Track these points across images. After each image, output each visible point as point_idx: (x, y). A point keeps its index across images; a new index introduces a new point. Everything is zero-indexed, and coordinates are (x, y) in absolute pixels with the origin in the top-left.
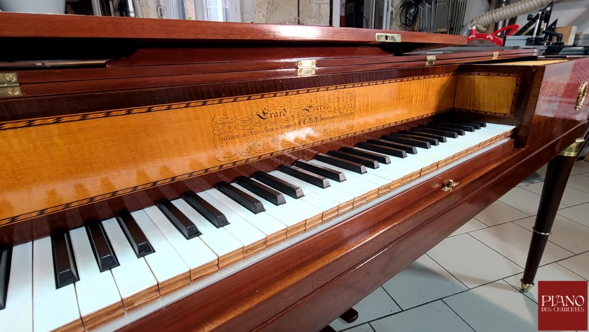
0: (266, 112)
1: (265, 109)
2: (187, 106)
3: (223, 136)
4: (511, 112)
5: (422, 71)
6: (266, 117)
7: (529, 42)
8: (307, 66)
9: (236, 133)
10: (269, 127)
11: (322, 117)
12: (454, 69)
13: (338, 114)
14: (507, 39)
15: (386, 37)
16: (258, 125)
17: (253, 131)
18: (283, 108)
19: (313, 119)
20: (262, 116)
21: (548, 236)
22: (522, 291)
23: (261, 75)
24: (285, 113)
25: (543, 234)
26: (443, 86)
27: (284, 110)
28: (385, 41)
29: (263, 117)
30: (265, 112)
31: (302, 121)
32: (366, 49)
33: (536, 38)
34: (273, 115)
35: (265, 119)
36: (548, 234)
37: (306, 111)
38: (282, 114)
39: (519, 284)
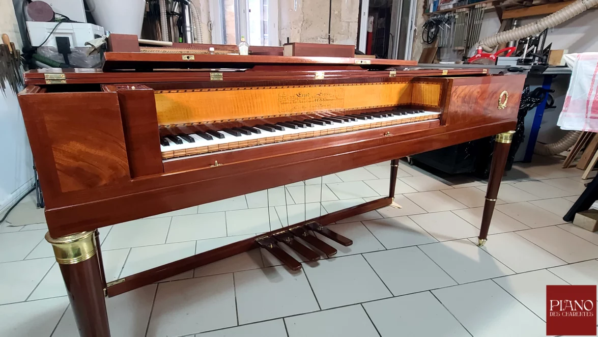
0: (301, 94)
1: (300, 92)
2: (270, 88)
3: (282, 102)
4: (439, 105)
5: (387, 80)
7: (519, 62)
8: (320, 75)
9: (287, 101)
10: (301, 101)
12: (410, 80)
13: (335, 98)
14: (499, 59)
15: (362, 62)
16: (297, 99)
17: (294, 101)
18: (308, 93)
19: (322, 99)
20: (299, 95)
21: (495, 201)
22: (479, 245)
23: (299, 78)
24: (309, 95)
25: (491, 200)
26: (401, 90)
28: (361, 63)
32: (352, 67)
33: (525, 59)
34: (303, 96)
35: (300, 97)
36: (494, 200)
37: (318, 95)
38: (307, 95)
39: (476, 240)
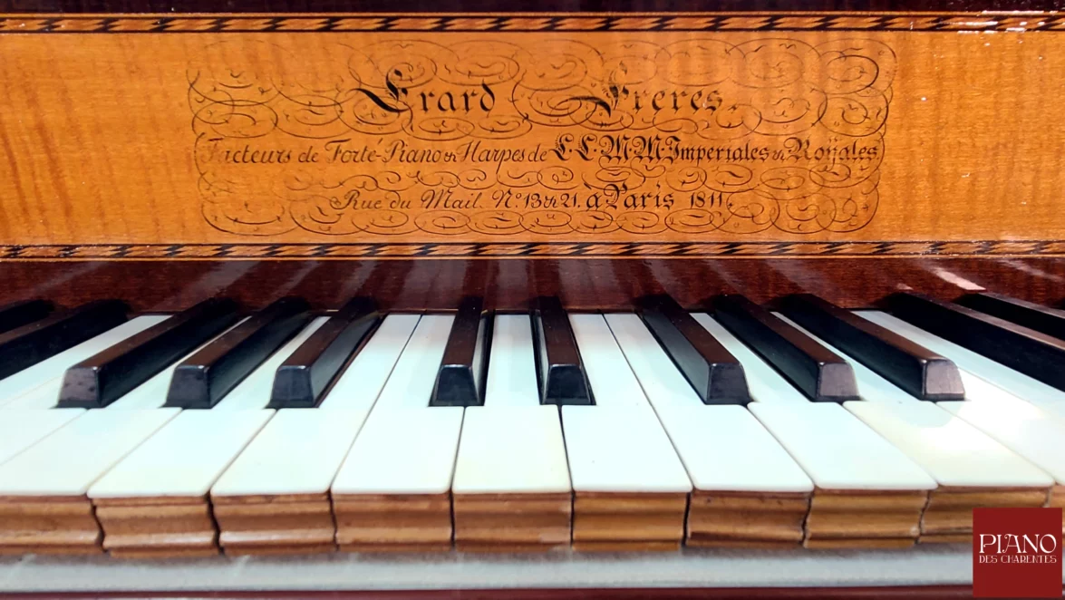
0: (403, 85)
1: (398, 73)
3: (230, 144)
6: (400, 106)
9: (278, 143)
10: (415, 145)
11: (683, 145)
16: (363, 127)
17: (344, 146)
18: (479, 80)
19: (634, 145)
20: (385, 99)
24: (487, 100)
27: (485, 87)
29: (389, 101)
30: (397, 83)
31: (575, 145)
34: (431, 103)
35: (398, 111)
37: (591, 105)
38: (474, 102)
